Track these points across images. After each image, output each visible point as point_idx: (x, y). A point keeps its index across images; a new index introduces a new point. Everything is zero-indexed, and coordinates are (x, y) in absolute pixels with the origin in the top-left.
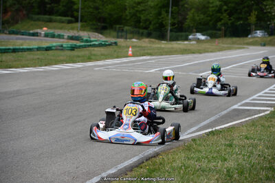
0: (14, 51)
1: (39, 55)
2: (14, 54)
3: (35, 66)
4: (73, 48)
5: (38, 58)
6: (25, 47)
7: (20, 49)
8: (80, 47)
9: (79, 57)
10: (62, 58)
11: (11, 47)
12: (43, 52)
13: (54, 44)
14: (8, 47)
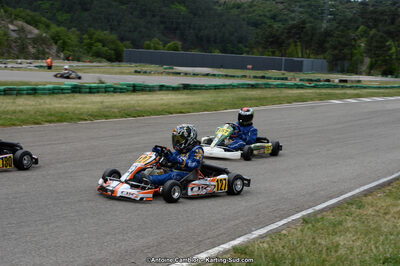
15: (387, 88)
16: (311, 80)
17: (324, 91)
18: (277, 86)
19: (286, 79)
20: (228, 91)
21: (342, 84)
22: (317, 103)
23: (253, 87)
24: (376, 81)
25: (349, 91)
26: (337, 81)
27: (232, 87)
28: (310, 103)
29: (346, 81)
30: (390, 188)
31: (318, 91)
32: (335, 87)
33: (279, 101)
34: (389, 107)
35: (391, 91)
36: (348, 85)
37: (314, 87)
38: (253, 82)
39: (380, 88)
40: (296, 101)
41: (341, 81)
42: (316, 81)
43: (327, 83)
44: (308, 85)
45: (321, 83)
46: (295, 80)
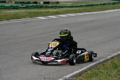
0: (91, 5)
1: (101, 7)
2: (91, 7)
3: (99, 11)
4: (114, 4)
5: (100, 8)
6: (95, 4)
7: (93, 5)
8: (117, 3)
9: (116, 7)
10: (109, 8)
11: (90, 4)
12: (102, 6)
13: (107, 2)
14: (89, 4)
15: (77, 7)
16: (24, 3)
17: (33, 10)
19: (5, 2)
21: (46, 5)
22: (29, 19)
25: (50, 10)
26: (42, 3)
28: (23, 20)
29: (48, 3)
30: (81, 77)
31: (29, 10)
32: (41, 7)
34: (79, 20)
35: (80, 8)
36: (50, 5)
37: (25, 8)
39: (72, 7)
40: (12, 18)
41: (45, 3)
42: (27, 3)
43: (35, 4)
44: (21, 6)
45: (31, 5)
46: (12, 3)
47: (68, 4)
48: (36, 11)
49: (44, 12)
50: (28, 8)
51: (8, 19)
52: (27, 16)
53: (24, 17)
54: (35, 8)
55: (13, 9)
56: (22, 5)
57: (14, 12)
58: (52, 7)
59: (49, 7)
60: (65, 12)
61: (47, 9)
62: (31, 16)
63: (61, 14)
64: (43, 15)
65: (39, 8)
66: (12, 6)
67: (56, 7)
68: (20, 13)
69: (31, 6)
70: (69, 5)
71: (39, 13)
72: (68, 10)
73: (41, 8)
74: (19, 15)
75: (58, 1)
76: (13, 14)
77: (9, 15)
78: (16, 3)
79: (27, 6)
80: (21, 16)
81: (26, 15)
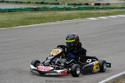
16: (76, 4)
17: (84, 12)
18: (52, 9)
19: (58, 4)
20: (18, 13)
21: (97, 6)
22: (80, 20)
23: (35, 10)
24: (120, 4)
25: (101, 11)
26: (93, 4)
27: (21, 10)
28: (75, 21)
29: (99, 4)
31: (80, 12)
32: (92, 8)
33: (54, 19)
36: (101, 7)
37: (77, 9)
38: (35, 6)
40: (65, 19)
41: (96, 4)
42: (79, 5)
43: (86, 6)
44: (73, 8)
45: (82, 6)
46: (65, 5)
47: (118, 6)
48: (88, 12)
49: (95, 13)
50: (80, 9)
51: (61, 19)
52: (79, 16)
53: (76, 18)
54: (86, 9)
55: (66, 10)
56: (75, 7)
57: (66, 13)
58: (102, 8)
59: (100, 8)
60: (115, 14)
61: (98, 10)
62: (83, 17)
63: (111, 15)
64: (94, 16)
65: (90, 9)
66: (65, 8)
67: (106, 8)
68: (72, 14)
69: (82, 8)
70: (120, 6)
71: (90, 14)
72: (119, 11)
73: (92, 10)
74: (71, 16)
75: (109, 2)
76: (65, 15)
77: (62, 16)
78: (68, 4)
79: (79, 8)
80: (73, 17)
81: (77, 16)
